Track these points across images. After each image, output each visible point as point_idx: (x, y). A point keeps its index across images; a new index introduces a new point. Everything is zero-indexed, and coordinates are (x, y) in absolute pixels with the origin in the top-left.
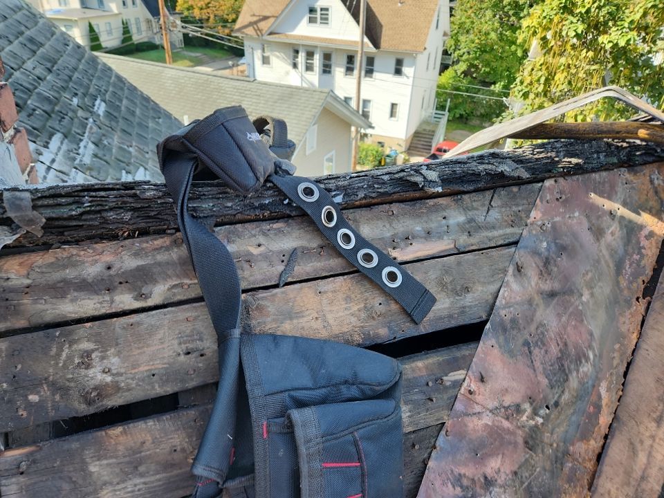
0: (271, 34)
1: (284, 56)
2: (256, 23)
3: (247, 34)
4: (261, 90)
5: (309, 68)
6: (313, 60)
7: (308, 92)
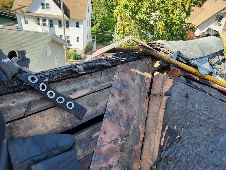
0: (27, 12)
1: (34, 21)
2: (20, 8)
3: (17, 13)
4: (25, 33)
5: (45, 25)
6: (46, 22)
7: (45, 34)
